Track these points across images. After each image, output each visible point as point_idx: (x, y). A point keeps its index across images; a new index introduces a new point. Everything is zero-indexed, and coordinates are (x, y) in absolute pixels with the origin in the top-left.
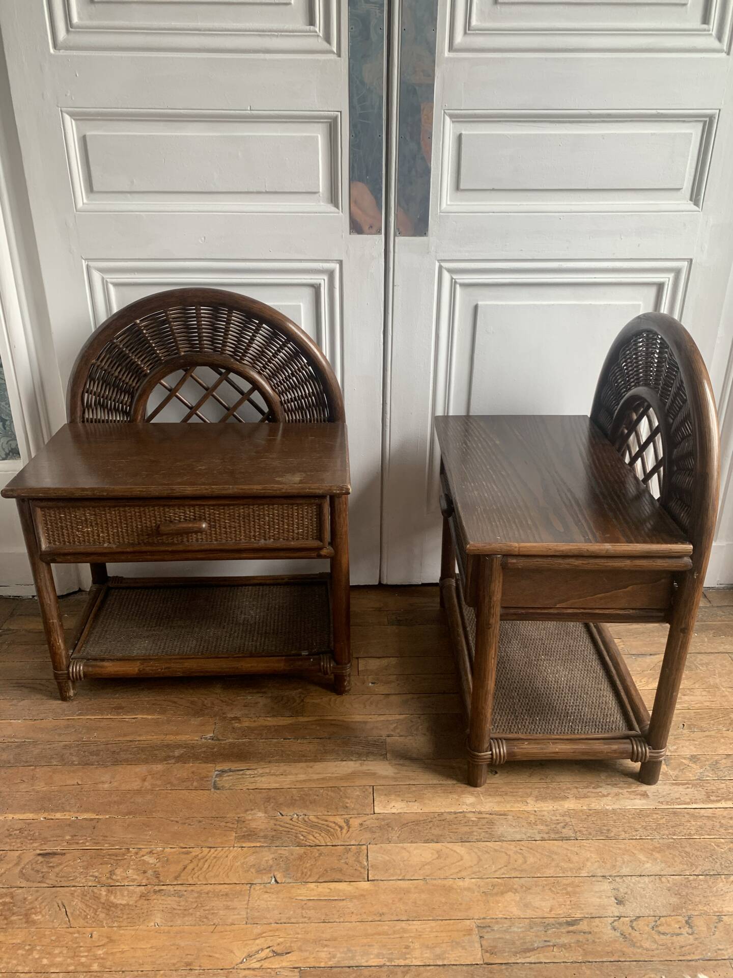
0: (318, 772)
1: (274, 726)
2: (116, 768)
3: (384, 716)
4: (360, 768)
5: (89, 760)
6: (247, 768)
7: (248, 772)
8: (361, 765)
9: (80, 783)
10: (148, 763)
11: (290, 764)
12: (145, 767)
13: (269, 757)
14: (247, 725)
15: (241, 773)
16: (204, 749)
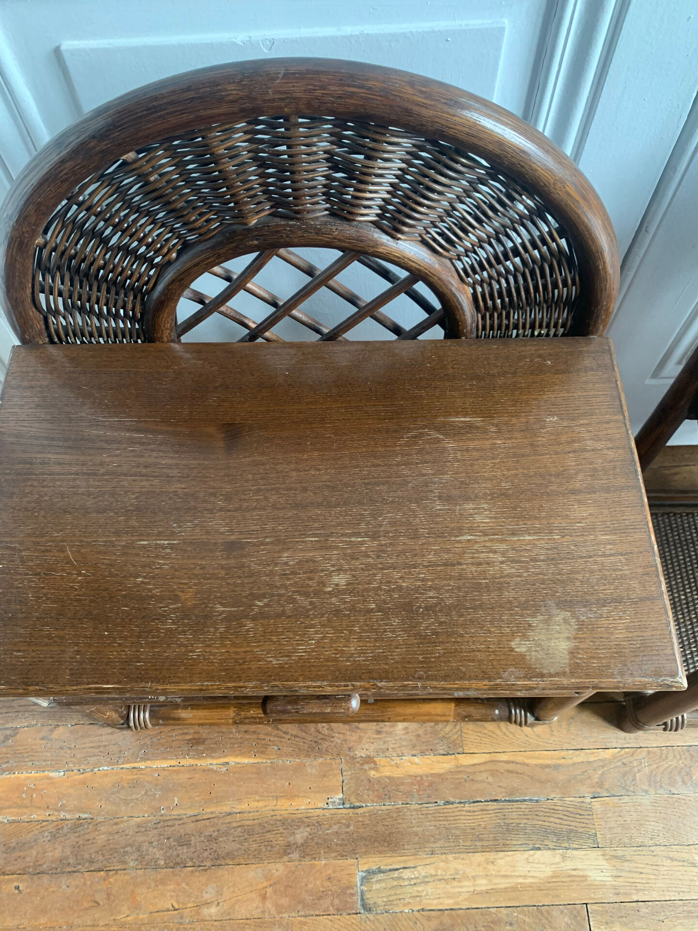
0: (503, 873)
1: (427, 776)
2: (220, 872)
3: (582, 753)
4: (562, 864)
5: (178, 856)
6: (402, 866)
7: (406, 874)
8: (564, 857)
9: (176, 906)
10: (261, 859)
11: (462, 856)
12: (259, 871)
13: (428, 841)
14: (387, 774)
15: (396, 874)
16: (335, 828)
